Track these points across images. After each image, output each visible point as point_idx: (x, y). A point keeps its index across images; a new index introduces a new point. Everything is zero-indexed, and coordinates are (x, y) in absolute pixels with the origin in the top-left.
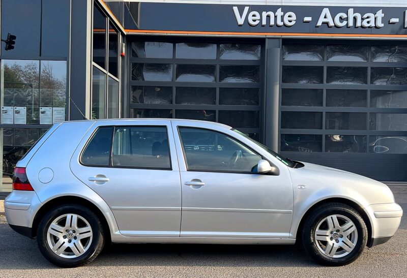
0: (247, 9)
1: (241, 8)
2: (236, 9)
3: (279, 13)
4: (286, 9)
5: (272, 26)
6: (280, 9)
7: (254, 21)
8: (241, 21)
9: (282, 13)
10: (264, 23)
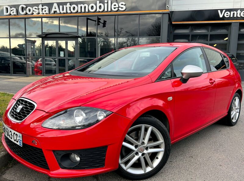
0: (224, 11)
1: (222, 10)
2: (219, 11)
3: (239, 12)
4: (242, 10)
5: (235, 17)
6: (239, 10)
7: (227, 16)
8: (221, 16)
9: (240, 12)
10: (232, 16)
